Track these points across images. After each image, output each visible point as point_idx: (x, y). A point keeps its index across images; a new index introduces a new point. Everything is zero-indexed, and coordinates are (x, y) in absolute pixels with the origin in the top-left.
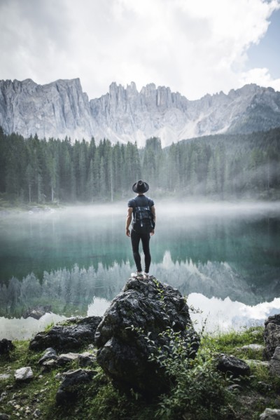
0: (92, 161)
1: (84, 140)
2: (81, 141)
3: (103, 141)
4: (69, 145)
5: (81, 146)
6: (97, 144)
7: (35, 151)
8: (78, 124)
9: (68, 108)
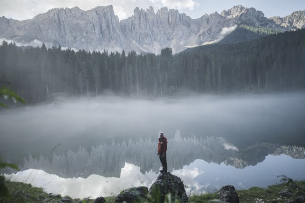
0: (123, 68)
1: (117, 53)
2: (115, 53)
3: (130, 52)
4: (107, 56)
5: (115, 56)
6: (127, 55)
7: (84, 63)
8: (112, 39)
9: (104, 27)
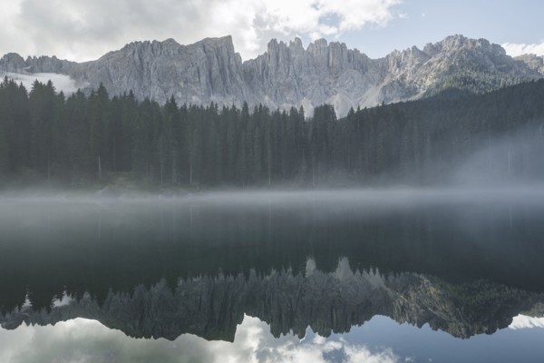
0: (243, 133)
1: (234, 107)
2: (230, 107)
3: (258, 107)
4: (215, 113)
5: (230, 113)
6: (251, 112)
